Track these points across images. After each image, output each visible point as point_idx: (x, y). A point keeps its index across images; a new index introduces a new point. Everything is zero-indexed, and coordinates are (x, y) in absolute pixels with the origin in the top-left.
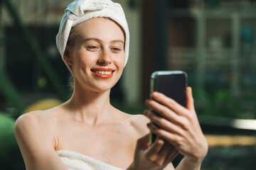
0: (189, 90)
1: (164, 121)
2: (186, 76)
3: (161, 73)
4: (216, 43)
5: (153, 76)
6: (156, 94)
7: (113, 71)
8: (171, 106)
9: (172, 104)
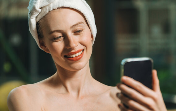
0: (155, 72)
1: (132, 103)
2: (152, 61)
3: (130, 60)
4: (157, 30)
5: (123, 62)
6: (125, 78)
7: (83, 50)
8: (138, 88)
9: (140, 87)
